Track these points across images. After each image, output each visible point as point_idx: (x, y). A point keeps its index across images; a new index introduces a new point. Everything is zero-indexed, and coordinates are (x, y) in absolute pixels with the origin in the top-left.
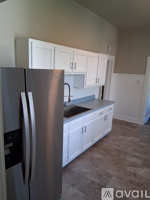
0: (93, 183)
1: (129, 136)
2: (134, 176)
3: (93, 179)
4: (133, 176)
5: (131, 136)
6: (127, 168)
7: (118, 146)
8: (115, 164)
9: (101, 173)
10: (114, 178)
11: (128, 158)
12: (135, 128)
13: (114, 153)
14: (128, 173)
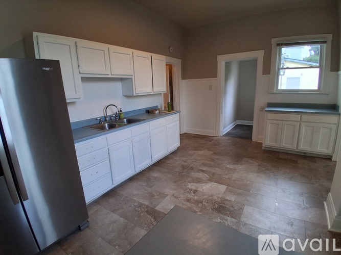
0: (141, 205)
1: (201, 150)
2: (194, 193)
3: (141, 201)
4: (192, 193)
5: (204, 150)
6: (188, 185)
7: (185, 162)
8: (175, 182)
9: (154, 193)
10: (168, 197)
11: (193, 173)
12: (211, 141)
13: (177, 170)
14: (188, 190)
